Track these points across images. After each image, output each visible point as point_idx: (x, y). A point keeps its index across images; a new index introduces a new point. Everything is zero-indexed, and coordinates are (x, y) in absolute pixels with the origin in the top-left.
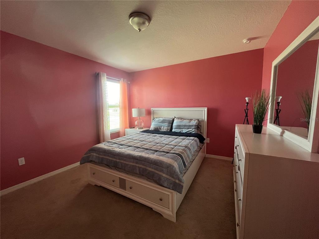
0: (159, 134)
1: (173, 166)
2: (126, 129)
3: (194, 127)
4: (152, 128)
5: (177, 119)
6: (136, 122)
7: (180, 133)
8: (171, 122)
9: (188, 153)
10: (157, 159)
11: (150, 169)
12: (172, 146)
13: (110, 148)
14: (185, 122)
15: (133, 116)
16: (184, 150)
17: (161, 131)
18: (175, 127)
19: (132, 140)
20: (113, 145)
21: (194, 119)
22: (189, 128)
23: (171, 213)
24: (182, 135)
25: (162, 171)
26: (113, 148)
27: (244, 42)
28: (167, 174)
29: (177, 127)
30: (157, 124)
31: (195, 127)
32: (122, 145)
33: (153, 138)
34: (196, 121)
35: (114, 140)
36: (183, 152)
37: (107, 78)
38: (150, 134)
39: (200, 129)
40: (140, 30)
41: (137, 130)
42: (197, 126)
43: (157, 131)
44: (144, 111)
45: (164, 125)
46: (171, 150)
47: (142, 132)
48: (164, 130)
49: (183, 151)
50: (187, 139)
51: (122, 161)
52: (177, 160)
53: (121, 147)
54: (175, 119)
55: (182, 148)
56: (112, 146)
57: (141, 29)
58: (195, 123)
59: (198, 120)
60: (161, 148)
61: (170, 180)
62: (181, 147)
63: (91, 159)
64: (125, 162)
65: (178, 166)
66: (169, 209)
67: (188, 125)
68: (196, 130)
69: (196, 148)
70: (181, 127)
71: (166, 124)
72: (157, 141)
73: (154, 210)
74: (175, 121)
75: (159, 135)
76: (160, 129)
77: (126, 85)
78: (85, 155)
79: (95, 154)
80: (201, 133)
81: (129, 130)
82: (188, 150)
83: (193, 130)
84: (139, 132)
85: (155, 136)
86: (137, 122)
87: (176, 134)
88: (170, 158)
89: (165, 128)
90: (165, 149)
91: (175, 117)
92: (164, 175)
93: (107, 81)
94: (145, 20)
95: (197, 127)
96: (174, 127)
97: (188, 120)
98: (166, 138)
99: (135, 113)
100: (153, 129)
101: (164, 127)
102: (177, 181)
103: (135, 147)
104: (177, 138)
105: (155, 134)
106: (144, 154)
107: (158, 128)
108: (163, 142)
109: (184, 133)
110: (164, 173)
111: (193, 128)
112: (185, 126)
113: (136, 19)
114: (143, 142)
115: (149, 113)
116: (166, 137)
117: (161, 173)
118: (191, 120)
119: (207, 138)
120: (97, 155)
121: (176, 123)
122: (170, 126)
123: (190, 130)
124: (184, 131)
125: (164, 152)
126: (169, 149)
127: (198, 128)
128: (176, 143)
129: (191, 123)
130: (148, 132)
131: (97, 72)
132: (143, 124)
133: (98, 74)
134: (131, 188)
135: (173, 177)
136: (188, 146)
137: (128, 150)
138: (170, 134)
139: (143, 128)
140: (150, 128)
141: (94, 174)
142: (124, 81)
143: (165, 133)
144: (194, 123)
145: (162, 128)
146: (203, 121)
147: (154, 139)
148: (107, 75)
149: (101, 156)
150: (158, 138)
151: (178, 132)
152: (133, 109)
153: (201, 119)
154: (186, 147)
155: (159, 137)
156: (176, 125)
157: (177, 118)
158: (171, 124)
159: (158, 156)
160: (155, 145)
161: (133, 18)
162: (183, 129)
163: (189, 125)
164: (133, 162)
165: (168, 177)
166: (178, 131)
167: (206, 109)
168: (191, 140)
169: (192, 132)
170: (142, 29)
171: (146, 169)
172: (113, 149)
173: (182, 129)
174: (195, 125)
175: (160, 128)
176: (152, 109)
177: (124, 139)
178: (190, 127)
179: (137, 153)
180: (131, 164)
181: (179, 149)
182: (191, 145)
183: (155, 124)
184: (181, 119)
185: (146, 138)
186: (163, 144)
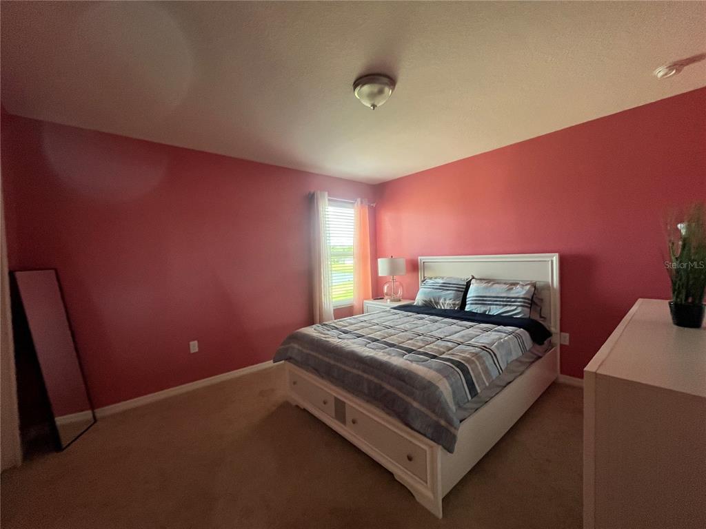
0: (432, 314)
1: (438, 388)
2: (365, 301)
3: (519, 302)
4: (419, 300)
5: (478, 281)
6: (386, 287)
7: (483, 314)
8: (463, 288)
9: (487, 363)
10: (405, 367)
11: (388, 387)
12: (450, 344)
13: (322, 337)
14: (499, 290)
15: (380, 275)
16: (476, 354)
17: (439, 307)
18: (473, 300)
19: (368, 325)
20: (329, 330)
21: (521, 283)
22: (506, 305)
23: (430, 494)
24: (485, 319)
25: (411, 394)
26: (327, 336)
27: (660, 75)
28: (422, 403)
29: (476, 300)
30: (430, 292)
31: (524, 302)
32: (346, 332)
33: (415, 322)
34: (528, 287)
35: (335, 323)
36: (473, 361)
37: (329, 200)
38: (410, 314)
39: (539, 309)
40: (374, 106)
41: (388, 304)
42: (528, 299)
43: (429, 308)
44: (402, 262)
45: (446, 295)
46: (444, 353)
47: (395, 308)
48: (447, 307)
49: (473, 358)
50: (496, 331)
51: (339, 364)
52: (451, 376)
53: (344, 335)
54: (473, 281)
55: (474, 351)
56: (329, 332)
57: (376, 104)
58: (524, 292)
59: (534, 285)
60: (423, 345)
61: (427, 416)
62: (472, 348)
63: (289, 354)
64: (343, 367)
65: (450, 389)
66: (426, 483)
67: (504, 297)
68: (528, 310)
69: (517, 354)
70: (486, 301)
71: (451, 293)
72: (421, 330)
73: (396, 478)
74: (472, 287)
75: (431, 317)
76: (437, 303)
77: (367, 211)
78: (282, 345)
79: (296, 346)
80: (541, 317)
81: (371, 304)
82: (489, 356)
83: (517, 311)
84: (388, 309)
85: (422, 319)
86: (388, 287)
87: (471, 318)
88: (434, 370)
89: (447, 301)
90: (429, 349)
91: (473, 278)
92: (415, 404)
93: (330, 205)
94: (383, 86)
95: (529, 304)
96: (469, 301)
97: (505, 284)
98: (443, 325)
99: (383, 266)
100: (420, 304)
101: (445, 300)
102: (443, 423)
103: (369, 338)
104: (472, 326)
105: (422, 313)
106: (381, 355)
107: (431, 301)
108: (433, 333)
109: (493, 316)
110: (415, 399)
111: (518, 306)
112: (496, 300)
113: (366, 89)
114: (391, 331)
115: (414, 267)
116: (445, 323)
117: (409, 399)
118: (515, 284)
119: (562, 330)
120: (300, 348)
121: (475, 291)
122: (461, 298)
123: (508, 308)
124: (495, 311)
125: (425, 354)
126: (439, 350)
127: (531, 304)
128: (463, 337)
129: (512, 292)
130: (408, 309)
131: (312, 191)
132: (400, 292)
133: (313, 194)
134: (354, 422)
135: (434, 412)
136: (493, 348)
137: (354, 343)
138: (455, 316)
139: (400, 301)
140: (414, 299)
141: (295, 383)
142: (362, 202)
143: (445, 314)
144: (520, 292)
145: (441, 301)
146: (547, 287)
147: (415, 326)
148: (329, 195)
149: (305, 351)
150: (426, 323)
151: (479, 312)
152: (379, 260)
153: (542, 284)
154: (484, 348)
155: (429, 322)
156: (474, 297)
157: (478, 279)
158: (463, 293)
159: (409, 362)
160: (412, 339)
161: (361, 87)
162: (492, 307)
163: (508, 298)
164: (358, 369)
165: (423, 409)
166: (479, 309)
167: (555, 258)
168: (505, 333)
169: (515, 314)
170: (378, 103)
171: (381, 386)
172: (327, 339)
173: (489, 307)
174: (522, 298)
175: (435, 302)
176: (421, 259)
177: (353, 321)
178: (508, 301)
179: (367, 351)
180: (355, 371)
181: (463, 351)
182: (501, 345)
183: (425, 293)
184: (488, 282)
185: (397, 322)
186: (431, 336)
